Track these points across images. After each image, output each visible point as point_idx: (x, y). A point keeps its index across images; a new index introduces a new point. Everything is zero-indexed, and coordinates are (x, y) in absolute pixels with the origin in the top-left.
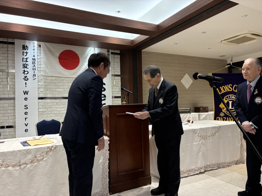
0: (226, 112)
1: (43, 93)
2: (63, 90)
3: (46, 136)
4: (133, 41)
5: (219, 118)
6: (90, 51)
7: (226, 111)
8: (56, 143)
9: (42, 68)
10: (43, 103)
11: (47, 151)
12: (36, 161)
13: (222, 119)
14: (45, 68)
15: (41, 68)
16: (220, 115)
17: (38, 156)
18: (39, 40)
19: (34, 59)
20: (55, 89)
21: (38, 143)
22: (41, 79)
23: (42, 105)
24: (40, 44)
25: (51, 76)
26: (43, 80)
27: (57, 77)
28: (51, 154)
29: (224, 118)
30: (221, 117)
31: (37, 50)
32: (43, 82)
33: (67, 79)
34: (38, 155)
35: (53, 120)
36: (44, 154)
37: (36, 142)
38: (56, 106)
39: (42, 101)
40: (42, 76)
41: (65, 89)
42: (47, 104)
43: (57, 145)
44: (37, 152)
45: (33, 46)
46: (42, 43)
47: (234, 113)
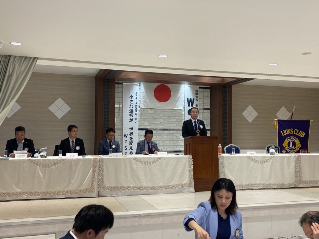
0: (288, 150)
2: (160, 123)
4: (223, 79)
16: (282, 152)
47: (294, 151)
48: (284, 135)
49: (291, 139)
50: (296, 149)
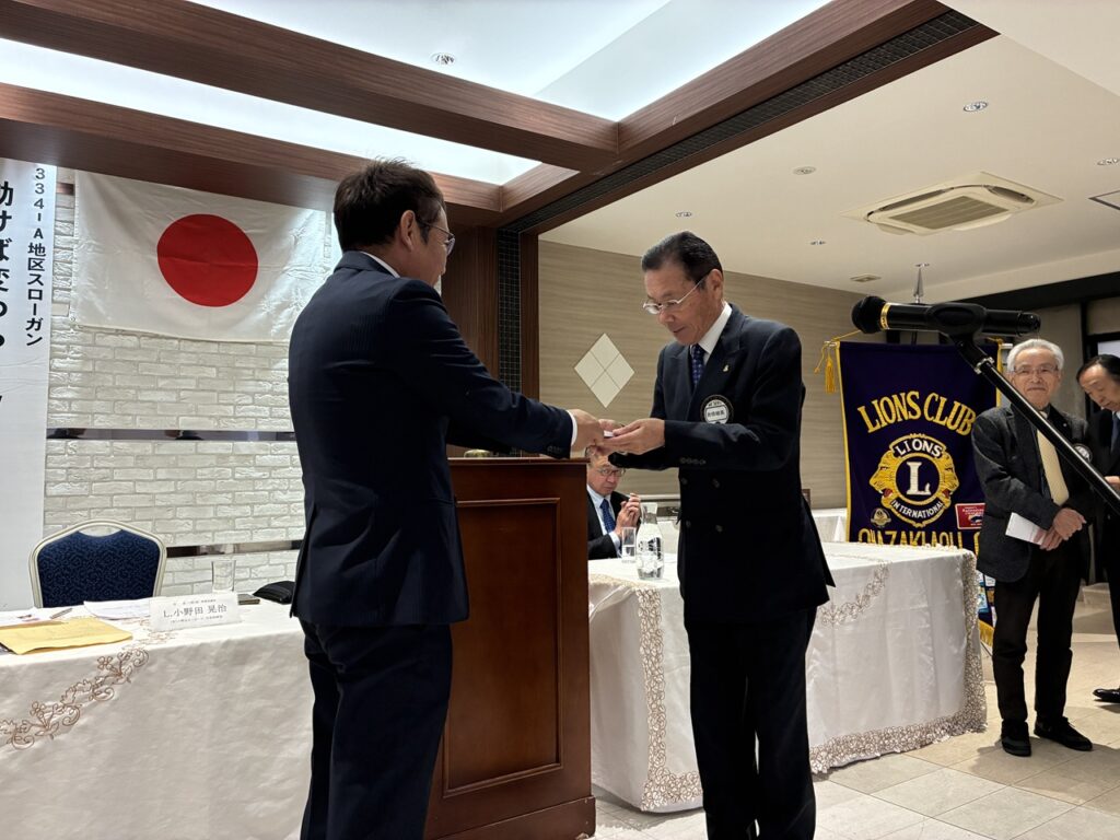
0: (898, 510)
1: (73, 409)
2: (174, 399)
3: (90, 607)
4: (501, 193)
5: (871, 534)
6: (305, 225)
7: (897, 505)
8: (142, 641)
9: (73, 293)
10: (69, 455)
11: (96, 679)
12: (38, 729)
13: (880, 537)
14: (91, 293)
15: (69, 290)
16: (872, 521)
17: (50, 703)
18: (66, 162)
19: (39, 249)
20: (133, 392)
21: (50, 639)
22: (68, 344)
23: (67, 465)
24: (70, 182)
25: (118, 332)
26: (77, 348)
27: (144, 335)
28: (115, 693)
29: (887, 533)
30: (875, 528)
31: (56, 206)
32: (75, 358)
33: (194, 347)
34: (47, 700)
35: (122, 532)
36: (79, 694)
37: (40, 637)
38: (134, 471)
39: (66, 446)
40: (73, 326)
41: (182, 394)
42: (92, 461)
43: (148, 648)
44: (47, 685)
45: (36, 188)
46: (79, 178)
47: (928, 512)
48: (878, 427)
49: (913, 451)
50: (937, 500)
